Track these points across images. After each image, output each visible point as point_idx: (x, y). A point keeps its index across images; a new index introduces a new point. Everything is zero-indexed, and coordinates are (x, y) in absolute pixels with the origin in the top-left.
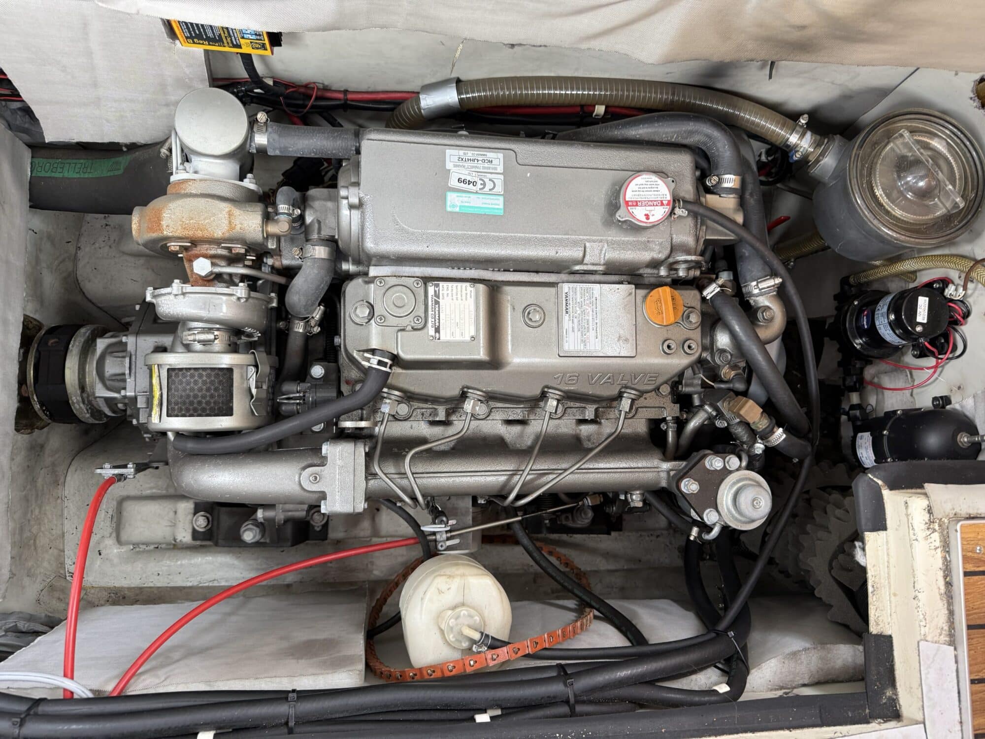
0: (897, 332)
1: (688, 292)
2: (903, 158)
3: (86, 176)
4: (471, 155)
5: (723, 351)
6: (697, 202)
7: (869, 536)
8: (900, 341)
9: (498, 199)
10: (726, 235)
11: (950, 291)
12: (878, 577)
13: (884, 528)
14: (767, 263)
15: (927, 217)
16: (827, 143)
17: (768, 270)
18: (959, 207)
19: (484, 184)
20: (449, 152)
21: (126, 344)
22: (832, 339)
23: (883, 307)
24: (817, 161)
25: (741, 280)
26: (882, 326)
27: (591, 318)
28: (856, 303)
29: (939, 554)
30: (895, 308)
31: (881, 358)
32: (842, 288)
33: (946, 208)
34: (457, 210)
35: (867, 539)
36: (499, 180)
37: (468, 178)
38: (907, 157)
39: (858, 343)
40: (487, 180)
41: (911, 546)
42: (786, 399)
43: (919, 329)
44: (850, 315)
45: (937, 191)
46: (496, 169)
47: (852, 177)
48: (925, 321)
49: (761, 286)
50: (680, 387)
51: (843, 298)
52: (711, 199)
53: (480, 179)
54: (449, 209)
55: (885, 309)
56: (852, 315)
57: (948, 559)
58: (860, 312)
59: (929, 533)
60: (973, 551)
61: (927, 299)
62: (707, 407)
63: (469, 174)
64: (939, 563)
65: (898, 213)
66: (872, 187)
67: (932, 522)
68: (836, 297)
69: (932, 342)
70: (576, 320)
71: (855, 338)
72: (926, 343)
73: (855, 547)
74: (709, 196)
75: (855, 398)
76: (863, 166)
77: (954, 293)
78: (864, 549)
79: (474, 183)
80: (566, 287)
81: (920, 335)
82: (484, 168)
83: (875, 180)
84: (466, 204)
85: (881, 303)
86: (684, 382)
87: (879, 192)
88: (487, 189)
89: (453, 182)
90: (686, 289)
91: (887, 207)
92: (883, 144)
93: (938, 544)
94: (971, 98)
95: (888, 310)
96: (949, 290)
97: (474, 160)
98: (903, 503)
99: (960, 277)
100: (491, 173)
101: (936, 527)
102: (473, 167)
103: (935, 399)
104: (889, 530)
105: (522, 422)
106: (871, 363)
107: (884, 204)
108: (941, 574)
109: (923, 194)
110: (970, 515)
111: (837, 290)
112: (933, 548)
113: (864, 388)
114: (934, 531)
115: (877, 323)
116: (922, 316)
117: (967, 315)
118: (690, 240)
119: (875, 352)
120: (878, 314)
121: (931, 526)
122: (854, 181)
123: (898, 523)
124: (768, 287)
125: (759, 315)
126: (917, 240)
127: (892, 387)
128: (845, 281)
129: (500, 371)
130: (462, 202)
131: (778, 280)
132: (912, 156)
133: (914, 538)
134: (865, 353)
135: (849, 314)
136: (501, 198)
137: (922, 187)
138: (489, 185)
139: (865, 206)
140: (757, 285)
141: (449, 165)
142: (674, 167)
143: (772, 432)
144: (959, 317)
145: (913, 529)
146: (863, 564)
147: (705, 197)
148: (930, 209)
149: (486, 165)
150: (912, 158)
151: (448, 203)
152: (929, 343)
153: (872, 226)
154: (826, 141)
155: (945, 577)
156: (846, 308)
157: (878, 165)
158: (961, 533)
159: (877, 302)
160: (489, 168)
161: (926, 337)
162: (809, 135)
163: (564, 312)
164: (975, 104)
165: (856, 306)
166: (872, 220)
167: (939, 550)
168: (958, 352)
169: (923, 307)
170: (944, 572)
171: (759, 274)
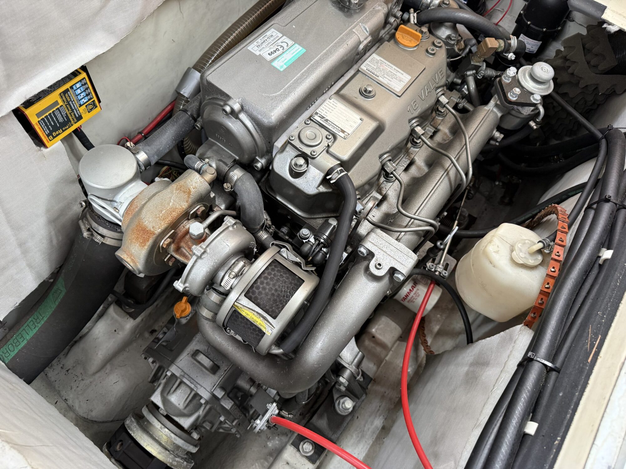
3: (43, 322)
4: (260, 41)
5: (449, 36)
7: (605, 16)
9: (296, 47)
13: (605, 7)
19: (282, 46)
20: (250, 48)
21: (173, 375)
27: (389, 69)
34: (285, 67)
35: (605, 19)
36: (285, 39)
37: (272, 50)
40: (281, 44)
46: (278, 36)
53: (278, 46)
54: (282, 70)
62: (468, 73)
63: (270, 48)
70: (385, 76)
73: (606, 27)
78: (610, 24)
79: (277, 50)
80: (363, 67)
82: (273, 40)
84: (286, 61)
88: (285, 47)
89: (269, 58)
97: (264, 41)
100: (279, 39)
102: (268, 44)
104: (607, 6)
105: (412, 163)
129: (386, 131)
130: (283, 62)
136: (296, 45)
138: (284, 45)
141: (257, 53)
149: (272, 39)
151: (278, 68)
160: (275, 39)
163: (377, 77)
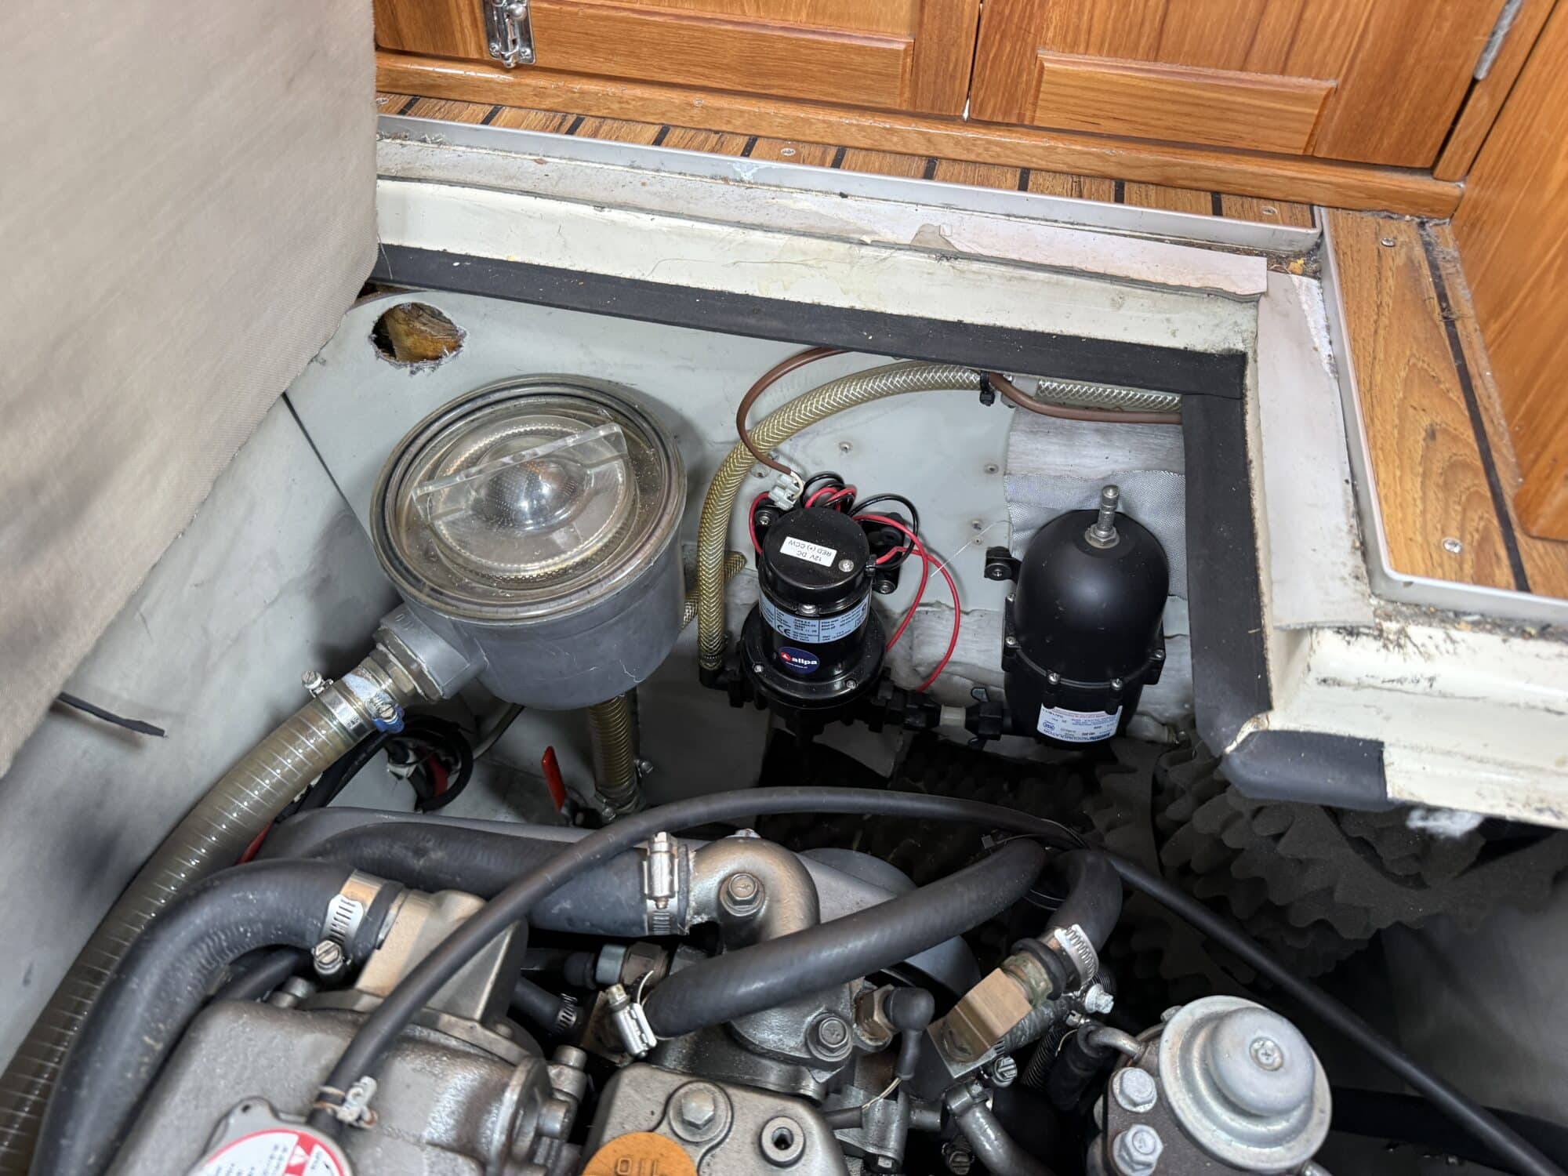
0: (840, 608)
1: (619, 1103)
2: (478, 509)
5: (814, 1035)
6: (362, 1024)
7: (1397, 788)
8: (861, 605)
10: (492, 956)
11: (783, 500)
12: (1510, 793)
13: (1377, 747)
14: (607, 859)
15: (621, 497)
16: (386, 646)
17: (629, 860)
18: (617, 434)
22: (820, 731)
23: (781, 621)
24: (419, 676)
25: (635, 932)
26: (823, 633)
28: (759, 669)
29: (1464, 635)
30: (790, 599)
31: (883, 648)
32: (722, 687)
33: (615, 458)
35: (1405, 797)
38: (477, 501)
39: (840, 685)
41: (1443, 695)
42: (974, 895)
43: (847, 566)
44: (784, 687)
45: (573, 467)
47: (478, 615)
48: (834, 552)
49: (662, 889)
50: (882, 1163)
51: (742, 691)
52: (378, 975)
55: (790, 619)
56: (782, 683)
57: (1476, 618)
58: (780, 665)
59: (1410, 648)
60: (1460, 559)
61: (788, 539)
62: (955, 1105)
64: (1491, 641)
65: (592, 545)
66: (517, 580)
67: (1380, 634)
68: (736, 702)
69: (879, 551)
71: (830, 688)
72: (878, 561)
73: (1423, 831)
74: (365, 981)
75: (953, 717)
76: (464, 588)
77: (789, 493)
78: (1431, 811)
81: (859, 566)
83: (504, 571)
85: (774, 624)
86: (871, 1150)
87: (533, 570)
90: (610, 1104)
91: (570, 563)
92: (433, 540)
93: (1438, 633)
94: (412, 373)
95: (792, 613)
96: (781, 499)
98: (1323, 688)
99: (760, 475)
101: (1391, 626)
103: (989, 574)
104: (1381, 738)
106: (888, 670)
107: (564, 566)
108: (1517, 643)
109: (571, 489)
110: (1354, 548)
111: (724, 696)
112: (1450, 646)
113: (933, 694)
114: (1402, 632)
115: (814, 640)
116: (822, 556)
117: (837, 482)
118: (462, 1079)
119: (868, 661)
120: (795, 634)
121: (1391, 637)
122: (488, 612)
123: (1373, 710)
124: (671, 872)
125: (739, 912)
126: (663, 524)
127: (946, 644)
128: (710, 680)
131: (662, 841)
132: (477, 491)
133: (1424, 684)
134: (866, 676)
135: (778, 688)
137: (552, 490)
139: (552, 604)
140: (657, 899)
142: (223, 1077)
143: (1060, 955)
144: (839, 495)
145: (1400, 681)
146: (1473, 823)
147: (362, 992)
148: (606, 487)
150: (483, 492)
152: (878, 557)
153: (602, 600)
154: (381, 647)
155: (1524, 635)
156: (763, 689)
157: (473, 557)
158: (1413, 573)
159: (768, 631)
161: (867, 559)
162: (351, 680)
164: (427, 370)
165: (764, 671)
166: (588, 597)
167: (1453, 633)
168: (907, 514)
169: (805, 550)
170: (1513, 635)
171: (631, 884)
